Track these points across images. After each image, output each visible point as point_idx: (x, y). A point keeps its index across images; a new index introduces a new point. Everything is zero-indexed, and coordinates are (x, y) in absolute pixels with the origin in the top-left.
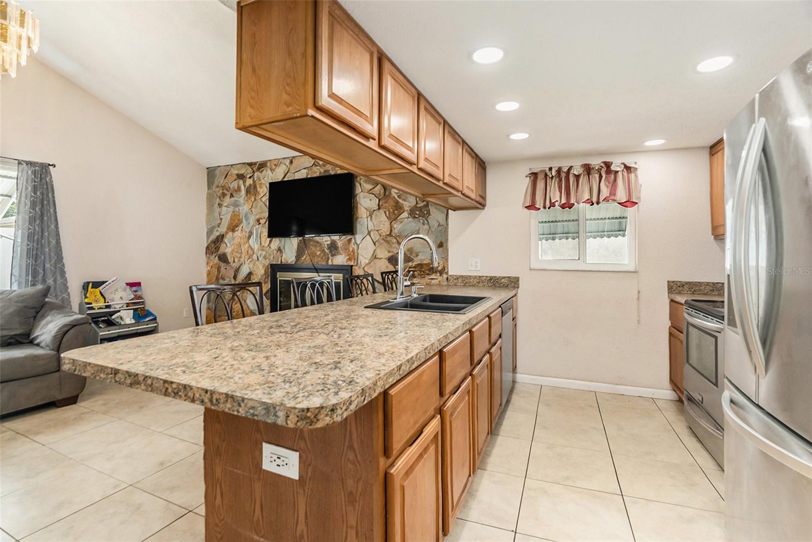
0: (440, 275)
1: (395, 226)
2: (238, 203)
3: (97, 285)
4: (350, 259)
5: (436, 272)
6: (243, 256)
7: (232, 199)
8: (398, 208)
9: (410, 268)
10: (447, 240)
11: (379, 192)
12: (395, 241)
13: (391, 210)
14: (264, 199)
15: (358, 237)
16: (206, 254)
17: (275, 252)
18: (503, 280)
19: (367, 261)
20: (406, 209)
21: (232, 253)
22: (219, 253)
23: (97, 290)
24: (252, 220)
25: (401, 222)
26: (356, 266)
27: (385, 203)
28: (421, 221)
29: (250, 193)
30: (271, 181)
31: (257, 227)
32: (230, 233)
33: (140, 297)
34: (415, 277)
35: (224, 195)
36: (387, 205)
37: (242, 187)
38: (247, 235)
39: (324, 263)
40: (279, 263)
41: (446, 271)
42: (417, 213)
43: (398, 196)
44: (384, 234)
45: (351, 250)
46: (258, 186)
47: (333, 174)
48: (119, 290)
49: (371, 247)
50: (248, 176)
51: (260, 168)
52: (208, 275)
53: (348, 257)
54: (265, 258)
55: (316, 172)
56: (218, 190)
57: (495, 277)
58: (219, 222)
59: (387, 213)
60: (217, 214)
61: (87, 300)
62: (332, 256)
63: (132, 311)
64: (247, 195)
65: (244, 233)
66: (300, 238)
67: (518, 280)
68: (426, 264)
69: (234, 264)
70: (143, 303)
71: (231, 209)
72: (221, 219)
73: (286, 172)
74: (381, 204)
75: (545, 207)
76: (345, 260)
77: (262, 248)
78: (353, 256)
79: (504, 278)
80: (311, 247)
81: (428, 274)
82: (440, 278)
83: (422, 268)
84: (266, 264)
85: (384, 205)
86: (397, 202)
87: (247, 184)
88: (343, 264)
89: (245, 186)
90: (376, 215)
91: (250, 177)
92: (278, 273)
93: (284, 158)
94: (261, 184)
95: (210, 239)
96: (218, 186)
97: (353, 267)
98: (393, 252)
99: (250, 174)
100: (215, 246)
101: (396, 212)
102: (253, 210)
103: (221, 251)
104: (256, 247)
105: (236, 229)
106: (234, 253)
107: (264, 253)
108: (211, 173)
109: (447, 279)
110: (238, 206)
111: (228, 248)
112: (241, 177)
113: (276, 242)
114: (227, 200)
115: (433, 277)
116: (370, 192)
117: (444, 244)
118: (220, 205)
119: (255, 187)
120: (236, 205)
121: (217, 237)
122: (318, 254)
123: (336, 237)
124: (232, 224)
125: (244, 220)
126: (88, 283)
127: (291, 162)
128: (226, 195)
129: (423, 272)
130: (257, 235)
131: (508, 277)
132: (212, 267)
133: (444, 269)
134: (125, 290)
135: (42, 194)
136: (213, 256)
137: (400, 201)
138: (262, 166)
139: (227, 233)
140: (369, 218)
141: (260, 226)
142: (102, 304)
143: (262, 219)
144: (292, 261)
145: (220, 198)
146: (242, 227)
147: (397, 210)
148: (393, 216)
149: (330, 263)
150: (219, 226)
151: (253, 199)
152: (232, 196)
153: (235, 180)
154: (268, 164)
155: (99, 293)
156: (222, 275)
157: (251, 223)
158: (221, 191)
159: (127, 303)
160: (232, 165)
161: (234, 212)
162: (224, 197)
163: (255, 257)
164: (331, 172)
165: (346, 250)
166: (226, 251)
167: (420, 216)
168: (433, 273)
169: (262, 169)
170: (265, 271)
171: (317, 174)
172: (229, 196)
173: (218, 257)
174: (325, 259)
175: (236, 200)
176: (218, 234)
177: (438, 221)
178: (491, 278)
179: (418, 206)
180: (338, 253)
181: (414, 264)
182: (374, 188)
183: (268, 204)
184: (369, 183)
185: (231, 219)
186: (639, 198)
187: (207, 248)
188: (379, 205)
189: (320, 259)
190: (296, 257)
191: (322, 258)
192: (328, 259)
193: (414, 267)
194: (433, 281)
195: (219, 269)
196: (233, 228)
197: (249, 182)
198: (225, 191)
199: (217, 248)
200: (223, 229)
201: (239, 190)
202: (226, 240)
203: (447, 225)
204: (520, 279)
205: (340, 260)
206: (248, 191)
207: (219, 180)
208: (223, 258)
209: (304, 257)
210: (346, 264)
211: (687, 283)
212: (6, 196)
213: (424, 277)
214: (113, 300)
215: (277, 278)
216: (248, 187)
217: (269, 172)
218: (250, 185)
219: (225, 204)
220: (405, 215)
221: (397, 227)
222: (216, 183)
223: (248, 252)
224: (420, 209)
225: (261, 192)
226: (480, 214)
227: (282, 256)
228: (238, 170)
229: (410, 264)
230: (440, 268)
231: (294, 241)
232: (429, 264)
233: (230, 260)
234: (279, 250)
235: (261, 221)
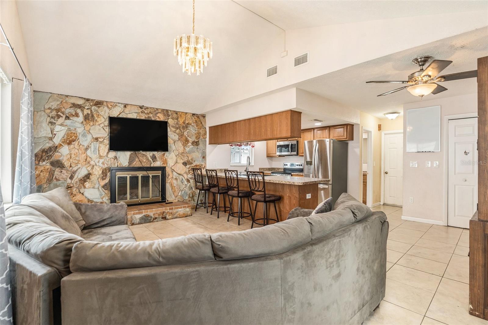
1: (186, 149)
2: (74, 125)
6: (80, 163)
7: (68, 120)
8: (187, 141)
9: (192, 167)
10: (206, 155)
11: (178, 133)
12: (186, 155)
13: (184, 142)
14: (101, 125)
15: (169, 153)
17: (112, 160)
19: (173, 165)
20: (190, 141)
21: (68, 160)
22: (51, 160)
24: (90, 138)
25: (189, 147)
27: (181, 138)
28: (196, 147)
29: (89, 120)
30: (110, 116)
31: (95, 143)
35: (59, 117)
36: (182, 139)
37: (80, 114)
38: (85, 148)
39: (148, 166)
40: (116, 166)
43: (188, 136)
44: (181, 152)
45: (164, 159)
46: (95, 116)
47: (153, 119)
49: (175, 158)
50: (86, 108)
51: (97, 104)
53: (163, 163)
54: (102, 163)
55: (142, 116)
56: (48, 110)
58: (51, 136)
59: (182, 143)
60: (48, 130)
62: (153, 162)
64: (85, 120)
65: (81, 146)
66: (132, 152)
69: (71, 168)
71: (66, 128)
72: (54, 134)
73: (121, 112)
74: (179, 138)
76: (161, 164)
77: (100, 157)
78: (165, 162)
80: (139, 157)
83: (197, 167)
84: (104, 167)
86: (187, 138)
87: (85, 113)
88: (160, 166)
89: (83, 114)
90: (177, 143)
91: (88, 109)
92: (116, 173)
93: (119, 103)
94: (98, 115)
96: (47, 108)
97: (166, 168)
98: (185, 160)
99: (88, 106)
100: (45, 154)
101: (186, 142)
102: (90, 131)
103: (54, 158)
104: (94, 156)
105: (73, 143)
106: (70, 160)
107: (101, 161)
108: (39, 95)
109: (206, 170)
110: (75, 127)
111: (62, 156)
112: (78, 106)
113: (112, 154)
114: (62, 121)
116: (174, 132)
117: (205, 157)
118: (52, 123)
119: (92, 116)
121: (49, 148)
122: (144, 161)
123: (155, 153)
124: (69, 139)
125: (81, 137)
127: (125, 106)
128: (62, 117)
130: (95, 149)
132: (42, 171)
133: (205, 166)
136: (44, 163)
137: (188, 138)
138: (99, 104)
139: (61, 145)
140: (173, 144)
141: (99, 142)
143: (100, 138)
144: (126, 165)
145: (52, 118)
146: (79, 142)
148: (185, 144)
149: (152, 166)
150: (51, 140)
151: (91, 124)
152: (67, 118)
153: (71, 108)
154: (105, 103)
156: (56, 177)
157: (88, 140)
158: (54, 113)
160: (66, 96)
161: (68, 130)
163: (93, 163)
164: (152, 118)
165: (161, 159)
166: (61, 158)
167: (196, 145)
169: (99, 105)
170: (103, 172)
171: (143, 118)
173: (50, 164)
174: (149, 164)
175: (71, 122)
176: (49, 145)
177: (202, 148)
178: (220, 170)
179: (195, 141)
180: (157, 160)
182: (176, 130)
184: (173, 128)
185: (67, 135)
186: (254, 145)
187: (37, 156)
189: (145, 163)
190: (128, 163)
191: (147, 163)
192: (151, 163)
193: (194, 167)
195: (51, 172)
196: (68, 142)
197: (86, 112)
198: (58, 113)
199: (50, 156)
200: (57, 141)
201: (76, 115)
202: (60, 150)
203: (206, 150)
205: (158, 164)
206: (86, 118)
207: (52, 104)
208: (57, 164)
209: (135, 163)
210: (162, 166)
211: (263, 168)
215: (115, 176)
216: (86, 115)
217: (106, 108)
218: (88, 114)
219: (58, 123)
220: (190, 144)
221: (187, 149)
222: (46, 105)
223: (86, 160)
224: (196, 142)
225: (98, 120)
227: (117, 162)
228: (74, 100)
229: (192, 165)
230: (203, 167)
231: (128, 154)
232: (199, 165)
233: (67, 164)
234: (116, 158)
235: (99, 140)
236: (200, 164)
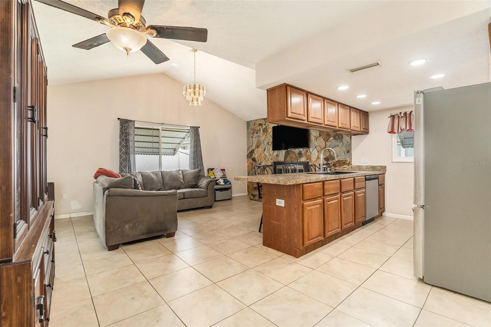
0: (348, 166)
1: (327, 144)
2: (259, 136)
3: (212, 169)
4: (307, 159)
5: (346, 164)
6: (262, 159)
7: (257, 134)
9: (334, 162)
10: (351, 149)
13: (325, 136)
14: (270, 134)
15: (311, 149)
16: (247, 158)
17: (275, 156)
18: (378, 168)
19: (315, 160)
20: (331, 135)
21: (257, 157)
22: (252, 157)
23: (212, 171)
24: (266, 143)
25: (330, 142)
26: (310, 162)
28: (339, 141)
30: (273, 126)
31: (268, 146)
32: (257, 149)
33: (225, 175)
34: (336, 167)
35: (254, 133)
36: (323, 134)
37: (261, 129)
38: (264, 149)
39: (296, 161)
40: (277, 161)
41: (351, 164)
42: (337, 137)
44: (322, 147)
45: (308, 155)
46: (268, 128)
48: (219, 172)
49: (317, 153)
50: (264, 124)
52: (248, 167)
53: (306, 158)
54: (271, 159)
56: (251, 130)
57: (374, 166)
58: (252, 144)
59: (324, 138)
60: (251, 141)
61: (209, 175)
62: (300, 158)
63: (223, 180)
64: (263, 132)
65: (262, 149)
66: (286, 150)
67: (386, 167)
68: (341, 160)
69: (259, 162)
70: (226, 177)
71: (257, 138)
72: (253, 143)
74: (321, 134)
75: (398, 132)
76: (305, 159)
77: (270, 155)
78: (309, 158)
79: (379, 166)
80: (291, 154)
81: (342, 165)
82: (348, 167)
83: (340, 162)
84: (272, 162)
85: (322, 134)
87: (263, 128)
88: (304, 161)
89: (262, 129)
90: (319, 139)
91: (264, 125)
92: (277, 166)
94: (269, 127)
95: (249, 152)
96: (251, 129)
97: (309, 163)
98: (326, 155)
100: (250, 154)
101: (328, 137)
102: (266, 139)
103: (253, 156)
104: (267, 154)
105: (259, 147)
106: (259, 157)
107: (271, 157)
108: (248, 123)
109: (351, 167)
110: (260, 137)
111: (256, 155)
112: (260, 125)
113: (276, 152)
114: (255, 135)
115: (345, 166)
117: (350, 151)
118: (252, 137)
119: (267, 129)
120: (259, 137)
121: (252, 151)
122: (294, 157)
123: (301, 150)
124: (257, 145)
125: (262, 143)
126: (209, 169)
129: (340, 164)
130: (268, 150)
131: (381, 166)
132: (249, 163)
133: (350, 162)
134: (220, 172)
135: (197, 137)
136: (250, 159)
137: (329, 132)
139: (255, 149)
140: (316, 140)
141: (269, 145)
142: (213, 177)
144: (283, 160)
145: (252, 134)
146: (262, 146)
147: (328, 136)
148: (326, 139)
149: (299, 161)
150: (252, 146)
151: (266, 134)
152: (257, 133)
153: (258, 126)
155: (212, 173)
156: (253, 167)
158: (252, 131)
159: (221, 177)
160: (257, 120)
161: (258, 140)
162: (254, 134)
163: (267, 159)
165: (306, 155)
166: (255, 156)
167: (338, 139)
168: (345, 164)
170: (271, 165)
172: (256, 133)
173: (252, 159)
175: (259, 135)
176: (251, 149)
177: (347, 141)
178: (372, 167)
180: (302, 157)
181: (336, 161)
183: (272, 136)
185: (257, 143)
187: (247, 155)
188: (320, 134)
189: (294, 159)
190: (284, 158)
192: (298, 159)
193: (336, 162)
194: (345, 168)
195: (252, 164)
196: (258, 147)
197: (264, 127)
198: (254, 131)
199: (252, 156)
200: (254, 147)
201: (260, 130)
202: (255, 152)
203: (351, 142)
204: (387, 167)
205: (303, 159)
206: (264, 131)
207: (252, 127)
208: (254, 160)
209: (288, 158)
210: (306, 161)
212: (183, 138)
213: (341, 167)
214: (217, 176)
215: (276, 168)
216: (264, 129)
218: (264, 128)
219: (254, 137)
220: (332, 138)
222: (250, 128)
223: (264, 157)
224: (338, 135)
225: (269, 131)
226: (366, 136)
227: (278, 158)
228: (259, 122)
229: (334, 161)
230: (348, 162)
231: (284, 152)
232: (343, 161)
233: (257, 160)
234: (277, 156)
235: (269, 143)
236: (345, 159)
